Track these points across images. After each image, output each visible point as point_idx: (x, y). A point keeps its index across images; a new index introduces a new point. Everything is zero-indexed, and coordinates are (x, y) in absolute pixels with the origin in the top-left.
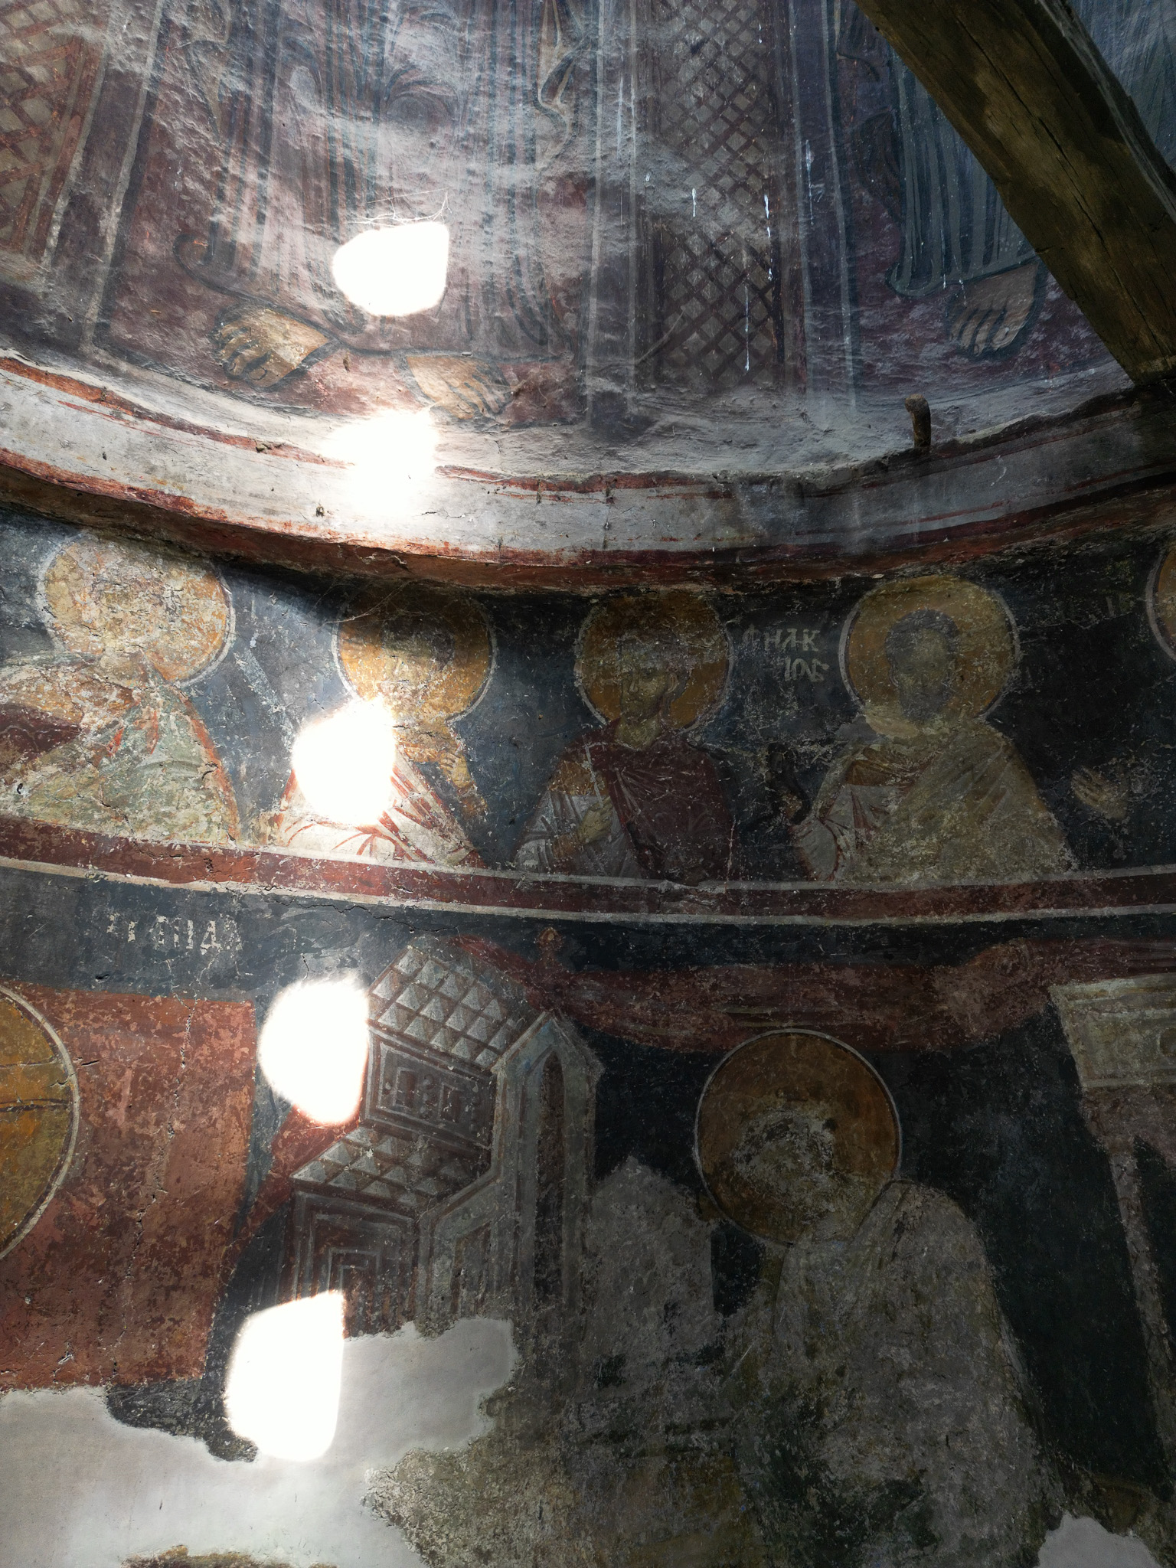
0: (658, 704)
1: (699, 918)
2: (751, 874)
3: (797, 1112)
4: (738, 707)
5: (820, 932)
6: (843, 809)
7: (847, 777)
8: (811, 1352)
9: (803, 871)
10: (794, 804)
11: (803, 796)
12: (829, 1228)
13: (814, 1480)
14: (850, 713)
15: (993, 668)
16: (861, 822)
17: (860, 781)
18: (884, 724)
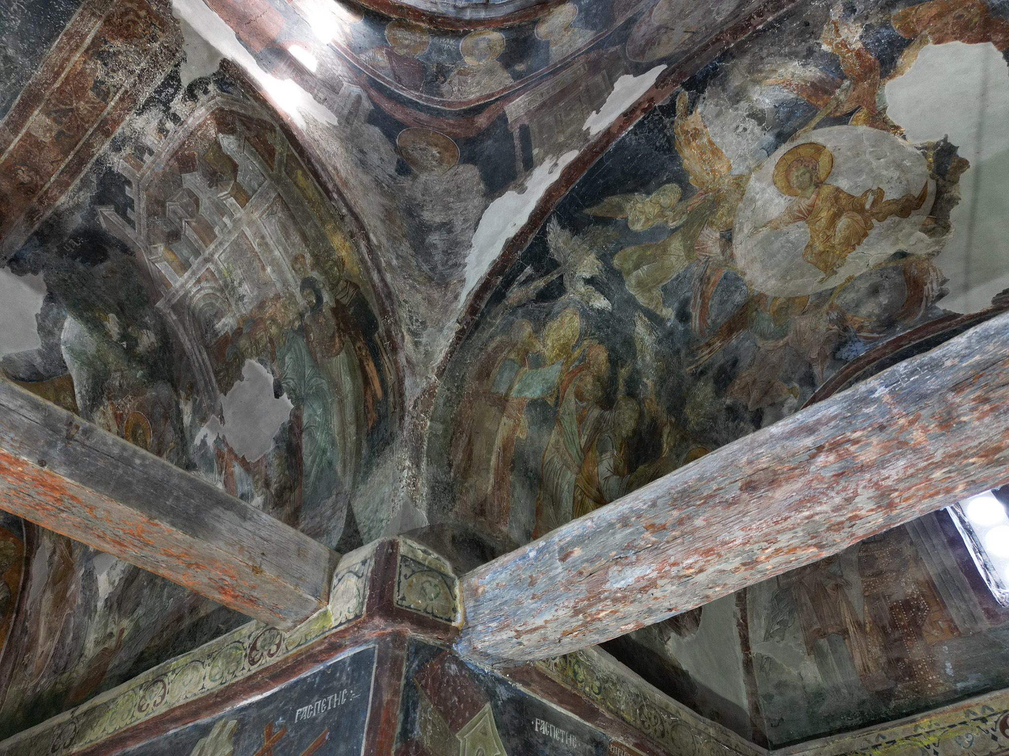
1: (409, 96)
2: (427, 93)
3: (429, 148)
5: (444, 111)
6: (456, 81)
7: (458, 73)
9: (442, 96)
10: (442, 79)
11: (445, 77)
14: (461, 58)
15: (499, 48)
16: (460, 84)
17: (461, 74)
18: (469, 61)
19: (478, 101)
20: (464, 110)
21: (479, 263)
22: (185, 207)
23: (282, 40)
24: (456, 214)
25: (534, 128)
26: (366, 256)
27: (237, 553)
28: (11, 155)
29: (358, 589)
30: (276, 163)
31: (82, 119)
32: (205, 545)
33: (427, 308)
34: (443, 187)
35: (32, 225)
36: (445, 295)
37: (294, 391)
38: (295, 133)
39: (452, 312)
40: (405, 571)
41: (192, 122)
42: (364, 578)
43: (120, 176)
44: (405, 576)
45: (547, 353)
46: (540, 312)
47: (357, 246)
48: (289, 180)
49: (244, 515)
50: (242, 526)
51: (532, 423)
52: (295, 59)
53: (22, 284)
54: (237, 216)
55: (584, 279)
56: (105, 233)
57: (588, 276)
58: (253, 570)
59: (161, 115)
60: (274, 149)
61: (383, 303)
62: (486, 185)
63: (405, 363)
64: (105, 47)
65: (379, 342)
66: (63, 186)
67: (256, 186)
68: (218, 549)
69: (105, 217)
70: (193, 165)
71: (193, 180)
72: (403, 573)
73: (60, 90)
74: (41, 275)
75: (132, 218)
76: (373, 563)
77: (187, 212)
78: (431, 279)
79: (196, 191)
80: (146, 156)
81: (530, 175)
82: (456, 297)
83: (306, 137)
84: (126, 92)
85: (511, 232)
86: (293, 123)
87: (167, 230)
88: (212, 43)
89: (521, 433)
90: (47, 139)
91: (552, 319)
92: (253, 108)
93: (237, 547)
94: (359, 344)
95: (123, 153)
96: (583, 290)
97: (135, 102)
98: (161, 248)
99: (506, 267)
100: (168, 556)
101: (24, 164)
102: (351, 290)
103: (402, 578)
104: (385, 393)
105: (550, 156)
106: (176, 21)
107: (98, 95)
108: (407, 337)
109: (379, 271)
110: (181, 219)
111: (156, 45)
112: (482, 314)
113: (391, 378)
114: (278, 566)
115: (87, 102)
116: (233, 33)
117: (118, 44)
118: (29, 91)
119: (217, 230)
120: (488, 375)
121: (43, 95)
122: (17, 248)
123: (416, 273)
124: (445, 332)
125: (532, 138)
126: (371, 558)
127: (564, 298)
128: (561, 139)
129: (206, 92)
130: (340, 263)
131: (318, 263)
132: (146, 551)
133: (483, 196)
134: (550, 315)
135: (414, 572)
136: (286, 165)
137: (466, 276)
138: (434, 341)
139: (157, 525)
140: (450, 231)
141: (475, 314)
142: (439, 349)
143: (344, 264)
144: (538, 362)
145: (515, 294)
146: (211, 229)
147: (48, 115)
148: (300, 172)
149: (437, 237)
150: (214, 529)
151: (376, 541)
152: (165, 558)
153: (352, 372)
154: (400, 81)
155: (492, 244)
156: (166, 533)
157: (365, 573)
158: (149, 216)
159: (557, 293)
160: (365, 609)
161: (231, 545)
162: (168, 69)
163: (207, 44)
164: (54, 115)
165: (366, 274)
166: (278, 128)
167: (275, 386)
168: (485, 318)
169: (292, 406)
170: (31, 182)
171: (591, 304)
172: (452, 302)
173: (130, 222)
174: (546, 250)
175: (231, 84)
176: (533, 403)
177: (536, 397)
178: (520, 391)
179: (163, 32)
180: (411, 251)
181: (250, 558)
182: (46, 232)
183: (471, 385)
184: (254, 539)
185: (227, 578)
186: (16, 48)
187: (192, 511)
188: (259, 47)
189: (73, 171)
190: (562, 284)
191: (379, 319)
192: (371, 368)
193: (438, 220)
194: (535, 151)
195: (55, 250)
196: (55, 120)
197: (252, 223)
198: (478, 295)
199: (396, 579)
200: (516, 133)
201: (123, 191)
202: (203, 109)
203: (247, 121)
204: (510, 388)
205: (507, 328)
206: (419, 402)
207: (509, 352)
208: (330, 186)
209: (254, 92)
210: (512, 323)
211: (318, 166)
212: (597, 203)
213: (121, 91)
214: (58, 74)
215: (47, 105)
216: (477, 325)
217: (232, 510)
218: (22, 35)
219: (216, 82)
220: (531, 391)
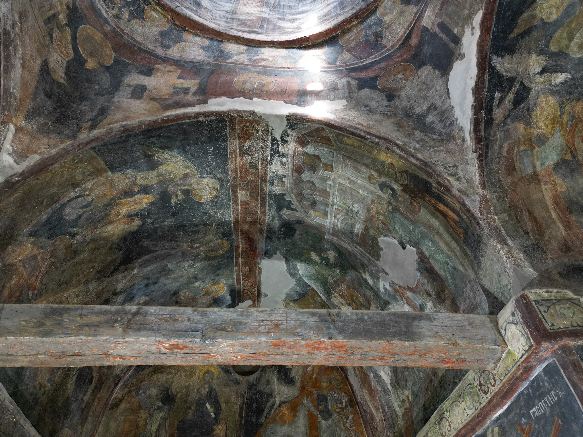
0: (354, 40)
1: (370, 61)
2: (377, 52)
3: (396, 76)
4: (366, 32)
5: (392, 53)
6: (387, 34)
7: (386, 29)
8: (409, 102)
9: (385, 47)
10: (380, 39)
11: (381, 37)
12: (407, 87)
13: (414, 114)
14: (382, 21)
16: (390, 33)
17: (388, 28)
18: (387, 19)
19: (405, 33)
20: (401, 44)
21: (464, 113)
22: (310, 189)
23: (302, 88)
24: (433, 97)
25: (446, 19)
26: (402, 154)
27: (439, 340)
28: (241, 214)
29: (520, 331)
30: (333, 142)
31: (254, 182)
32: (422, 343)
33: (451, 157)
34: (416, 90)
35: (263, 235)
36: (456, 143)
37: (411, 241)
38: (333, 123)
39: (466, 149)
40: (542, 309)
41: (291, 152)
42: (519, 323)
43: (280, 194)
44: (545, 311)
45: (544, 132)
46: (522, 112)
47: (394, 152)
48: (343, 146)
49: (429, 319)
50: (433, 325)
51: (564, 178)
52: (312, 91)
53: (274, 261)
54: (332, 177)
55: (538, 73)
56: (289, 221)
57: (540, 70)
58: (454, 345)
59: (279, 158)
60: (329, 137)
61: (426, 170)
62: (439, 70)
63: (459, 193)
64: (244, 148)
65: (437, 191)
66: (264, 213)
67: (332, 159)
68: (429, 342)
69: (285, 214)
70: (302, 169)
71: (306, 175)
72: (542, 310)
73: (241, 177)
74: (278, 253)
75: (294, 208)
76: (519, 313)
77: (312, 190)
78: (442, 140)
79: (310, 179)
80: (284, 179)
81: (461, 45)
82: (464, 140)
83: (338, 121)
84: (262, 159)
85: (472, 83)
86: (329, 119)
87: (310, 203)
88: (278, 114)
89: (561, 187)
90: (248, 199)
91: (533, 110)
92: (309, 126)
93: (438, 337)
94: (427, 199)
95: (276, 184)
96: (542, 80)
97: (267, 161)
98: (312, 212)
99: (482, 103)
100: (408, 356)
101: (247, 214)
102: (405, 175)
103: (544, 314)
104: (459, 215)
105: (466, 26)
106: (260, 117)
107: (253, 168)
108: (451, 179)
109: (413, 156)
110: (311, 195)
111: (260, 132)
112: (486, 139)
113: (457, 206)
114: (465, 338)
115: (252, 174)
116: (282, 102)
117: (248, 143)
118: (232, 185)
119: (328, 190)
120: (514, 169)
121: (237, 183)
122: (264, 248)
123: (432, 143)
124: (470, 162)
125: (449, 26)
126: (515, 310)
127: (532, 94)
128: (466, 12)
129: (288, 135)
130: (391, 166)
131: (381, 173)
132: (397, 358)
133: (441, 77)
134: (530, 110)
135: (548, 307)
136: (338, 140)
137: (461, 125)
138: (467, 171)
139: (393, 343)
140: (436, 109)
141: (481, 142)
142: (473, 174)
143: (393, 165)
144: (542, 140)
145: (498, 114)
146: (326, 190)
147: (243, 189)
148: (346, 138)
149: (431, 117)
150: (420, 332)
151: (512, 300)
152: (407, 357)
153: (433, 215)
154: (361, 58)
155: (465, 97)
156: (400, 345)
157: (518, 320)
158: (300, 202)
159: (525, 94)
160: (532, 341)
161: (434, 337)
162: (270, 138)
163: (277, 116)
164: (244, 188)
165: (407, 162)
166: (324, 127)
167: (400, 244)
168: (489, 139)
169: (415, 249)
170: (253, 219)
171: (553, 84)
172: (463, 144)
173: (295, 210)
174: (501, 76)
175: (295, 124)
176: (557, 166)
177: (556, 161)
178: (542, 165)
179: (259, 125)
180: (422, 134)
181: (448, 340)
182: (269, 235)
183: (507, 182)
184: (443, 329)
185: (442, 355)
186: (220, 173)
187: (405, 329)
188: (295, 99)
189: (263, 205)
190: (525, 87)
191: (429, 180)
192: (442, 207)
193: (425, 108)
194: (455, 31)
195: (277, 240)
196: (247, 190)
197: (340, 176)
198: (476, 130)
199: (540, 316)
200: (437, 30)
201: (284, 199)
202: (292, 143)
203: (310, 134)
204: (534, 167)
205: (507, 135)
206: (482, 209)
207: (518, 147)
208: (363, 134)
209: (305, 119)
210: (508, 130)
211: (352, 130)
212: (515, 27)
213: (260, 161)
214: (236, 171)
215: (240, 186)
216: (487, 146)
217: (422, 319)
218: (218, 167)
219: (289, 128)
220: (550, 159)
